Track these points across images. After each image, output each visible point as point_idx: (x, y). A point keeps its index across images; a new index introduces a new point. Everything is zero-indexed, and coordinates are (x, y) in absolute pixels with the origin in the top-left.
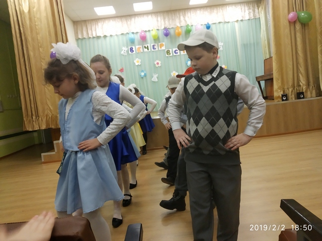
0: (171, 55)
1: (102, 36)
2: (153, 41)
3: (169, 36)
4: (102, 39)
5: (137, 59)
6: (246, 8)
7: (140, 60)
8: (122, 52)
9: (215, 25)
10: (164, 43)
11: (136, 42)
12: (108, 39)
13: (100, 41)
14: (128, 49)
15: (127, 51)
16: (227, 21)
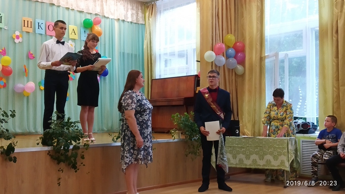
6: (130, 7)
9: (90, 15)
16: (106, 16)
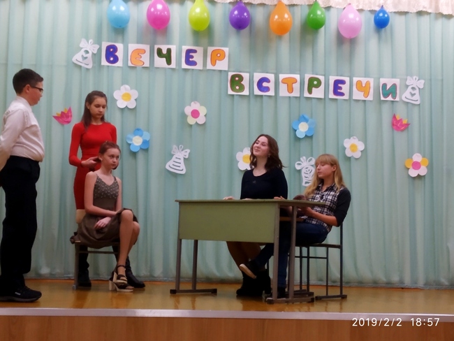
0: (246, 92)
2: (189, 37)
3: (246, 31)
5: (125, 89)
7: (135, 94)
8: (77, 58)
9: (403, 18)
10: (226, 50)
11: (132, 31)
14: (100, 50)
15: (96, 56)
16: (445, 13)
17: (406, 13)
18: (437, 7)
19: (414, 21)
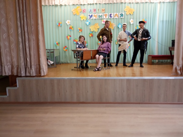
1: (59, 5)
4: (59, 7)
12: (63, 7)
13: (57, 8)
17: (143, 3)
18: (150, 1)
19: (145, 5)
